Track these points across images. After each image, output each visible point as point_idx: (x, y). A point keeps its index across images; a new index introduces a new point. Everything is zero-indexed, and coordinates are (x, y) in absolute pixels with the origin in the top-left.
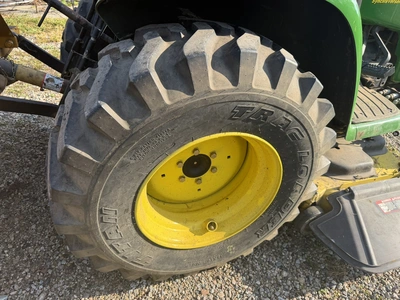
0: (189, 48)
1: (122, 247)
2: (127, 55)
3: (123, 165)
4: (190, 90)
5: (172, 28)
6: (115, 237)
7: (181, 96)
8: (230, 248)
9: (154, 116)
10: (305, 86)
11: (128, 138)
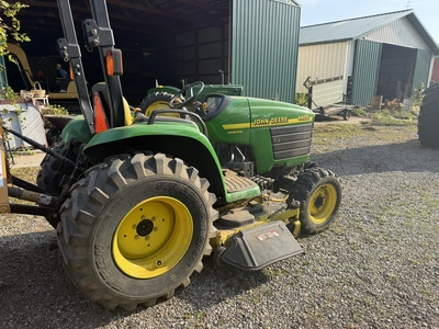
0: (133, 161)
1: (106, 275)
2: (104, 168)
3: (107, 217)
4: (136, 177)
5: (124, 155)
6: (103, 266)
7: (132, 180)
8: (173, 277)
9: (121, 190)
10: (190, 172)
11: (109, 202)
